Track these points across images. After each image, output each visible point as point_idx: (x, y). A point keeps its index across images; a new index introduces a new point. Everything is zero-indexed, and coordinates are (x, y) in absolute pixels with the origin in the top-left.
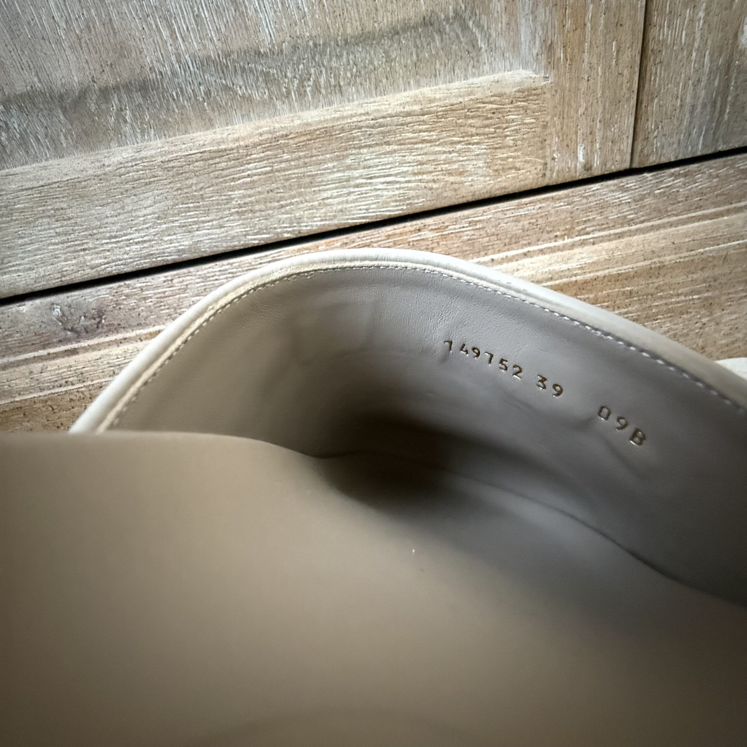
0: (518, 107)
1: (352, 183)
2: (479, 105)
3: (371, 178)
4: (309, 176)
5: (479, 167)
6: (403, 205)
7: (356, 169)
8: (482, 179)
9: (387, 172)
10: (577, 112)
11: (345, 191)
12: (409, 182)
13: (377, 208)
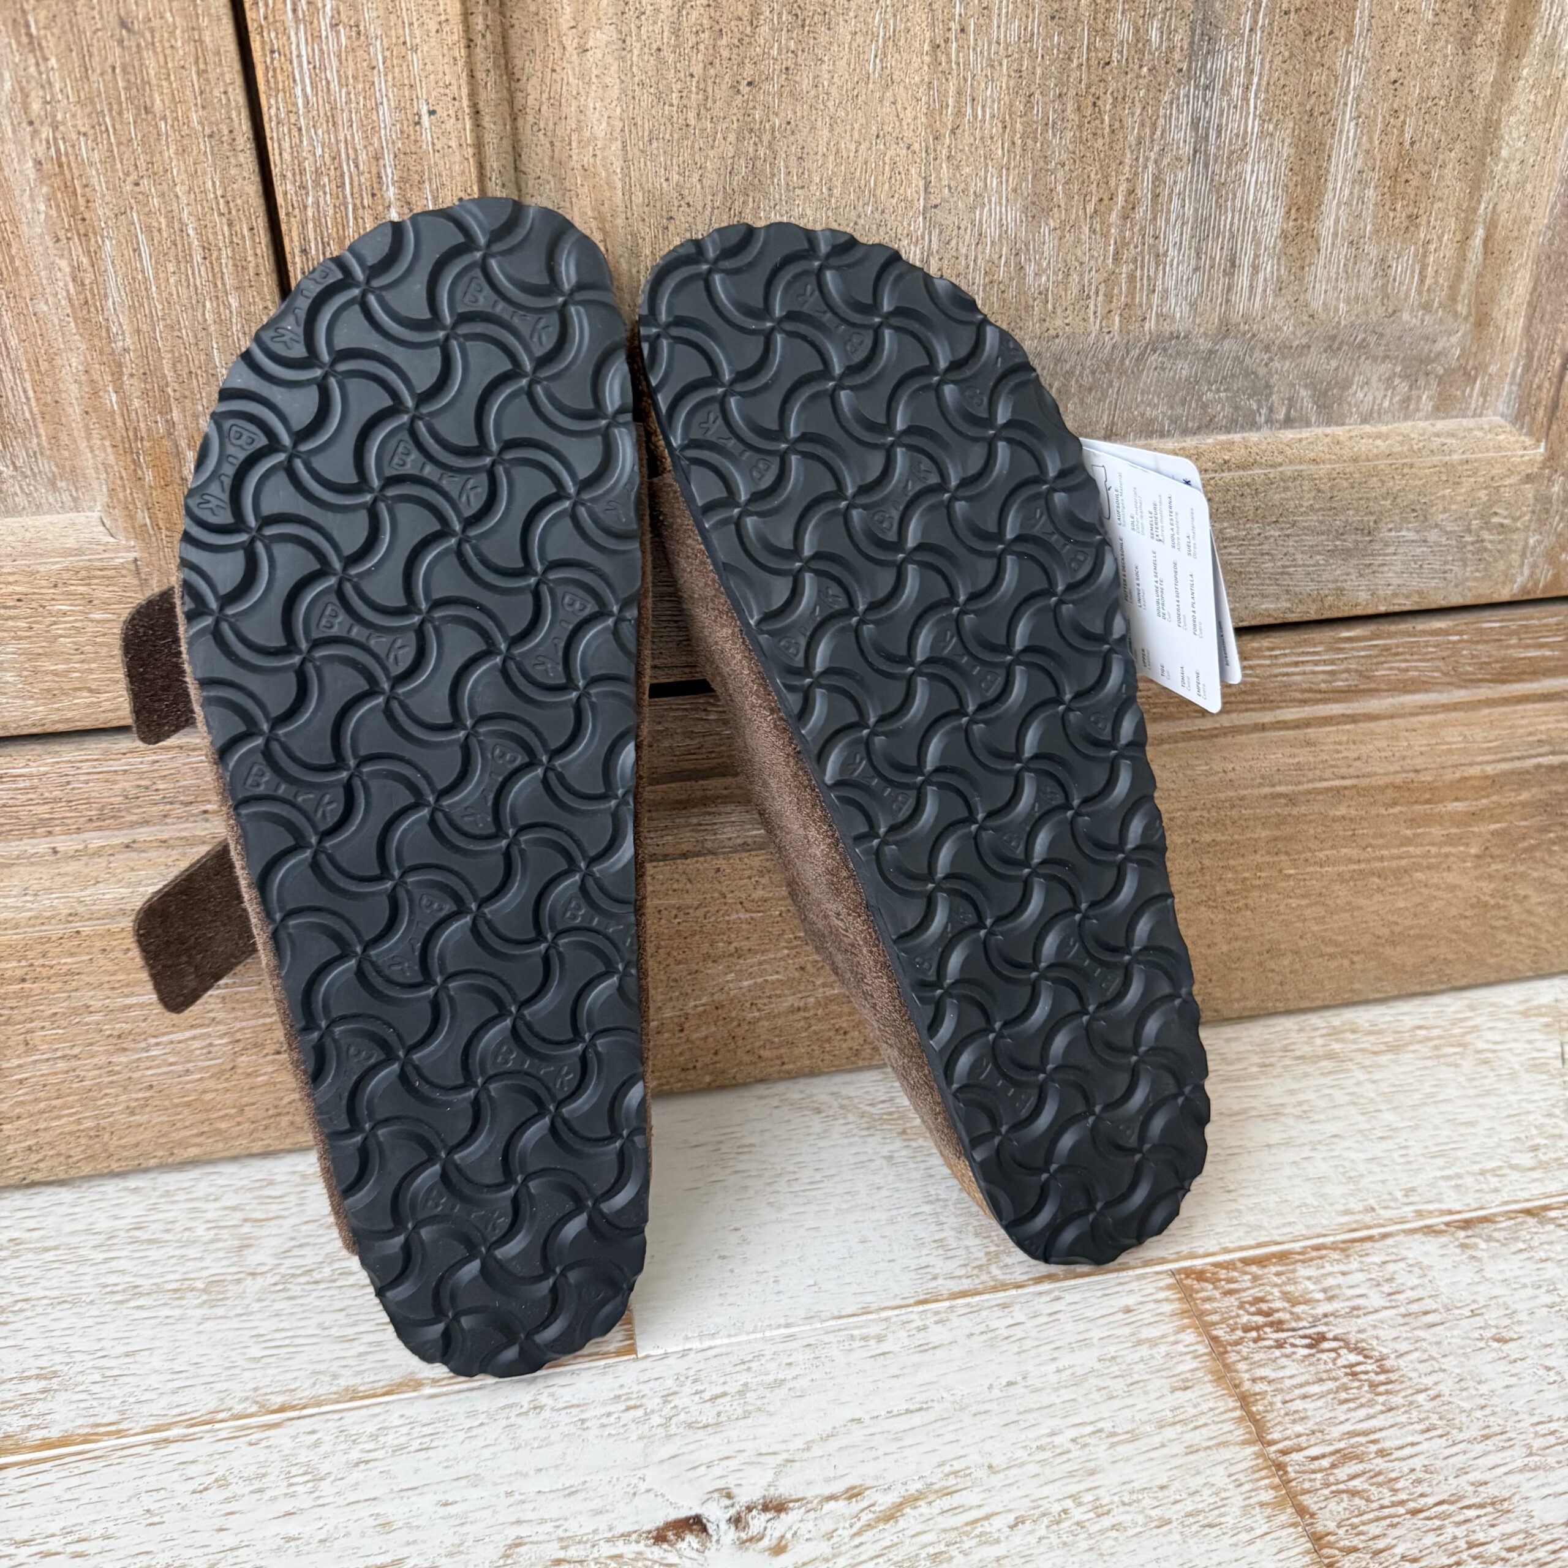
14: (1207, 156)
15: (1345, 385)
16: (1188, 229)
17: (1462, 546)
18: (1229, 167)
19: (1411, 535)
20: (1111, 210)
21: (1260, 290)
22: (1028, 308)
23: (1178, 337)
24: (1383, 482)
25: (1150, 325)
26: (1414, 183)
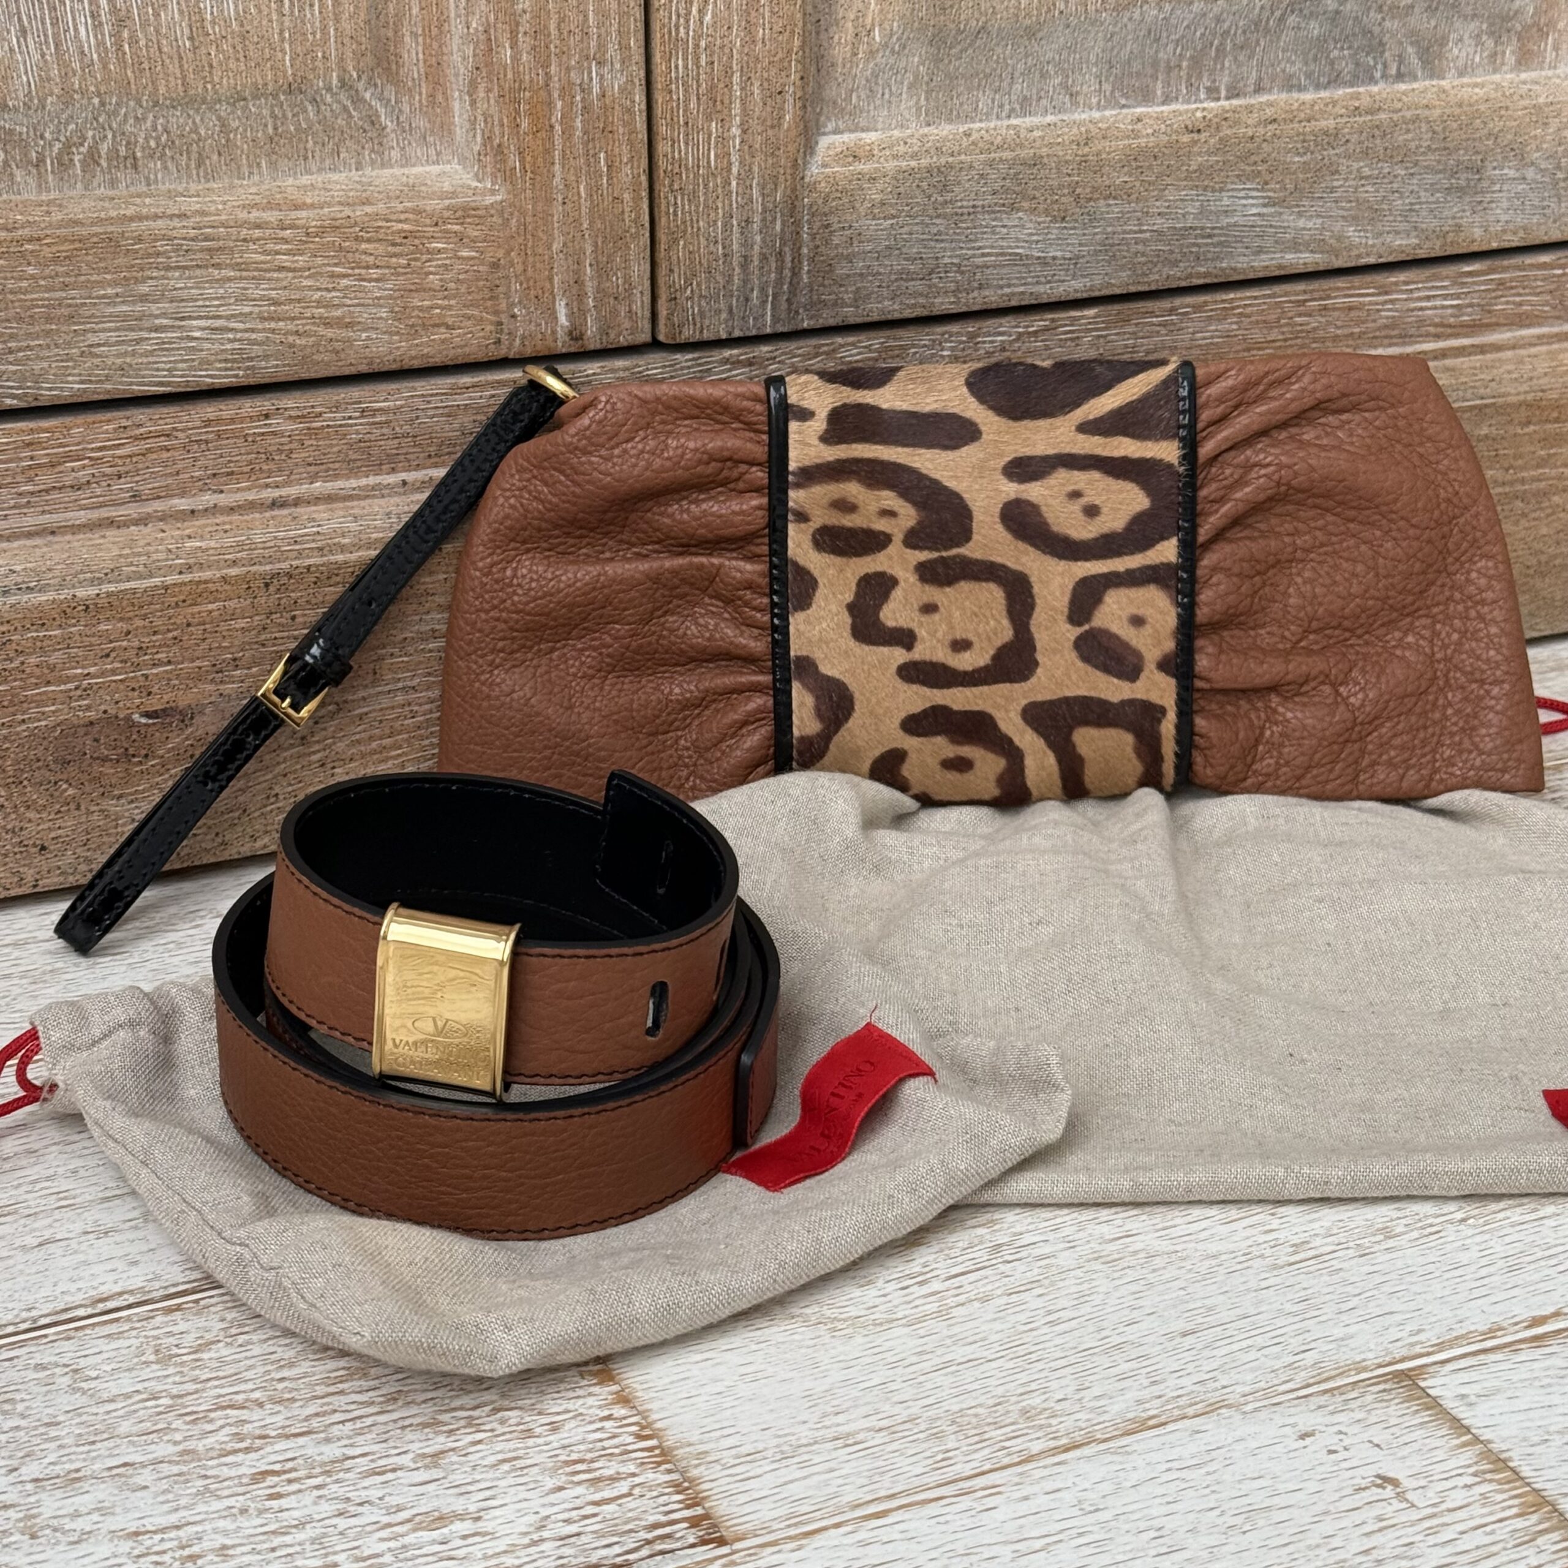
0: (447, 231)
1: (146, 324)
2: (380, 224)
3: (183, 319)
4: (70, 306)
5: (381, 318)
6: (239, 368)
7: (154, 302)
8: (386, 337)
9: (213, 311)
10: (550, 248)
11: (133, 335)
12: (253, 330)
13: (190, 368)
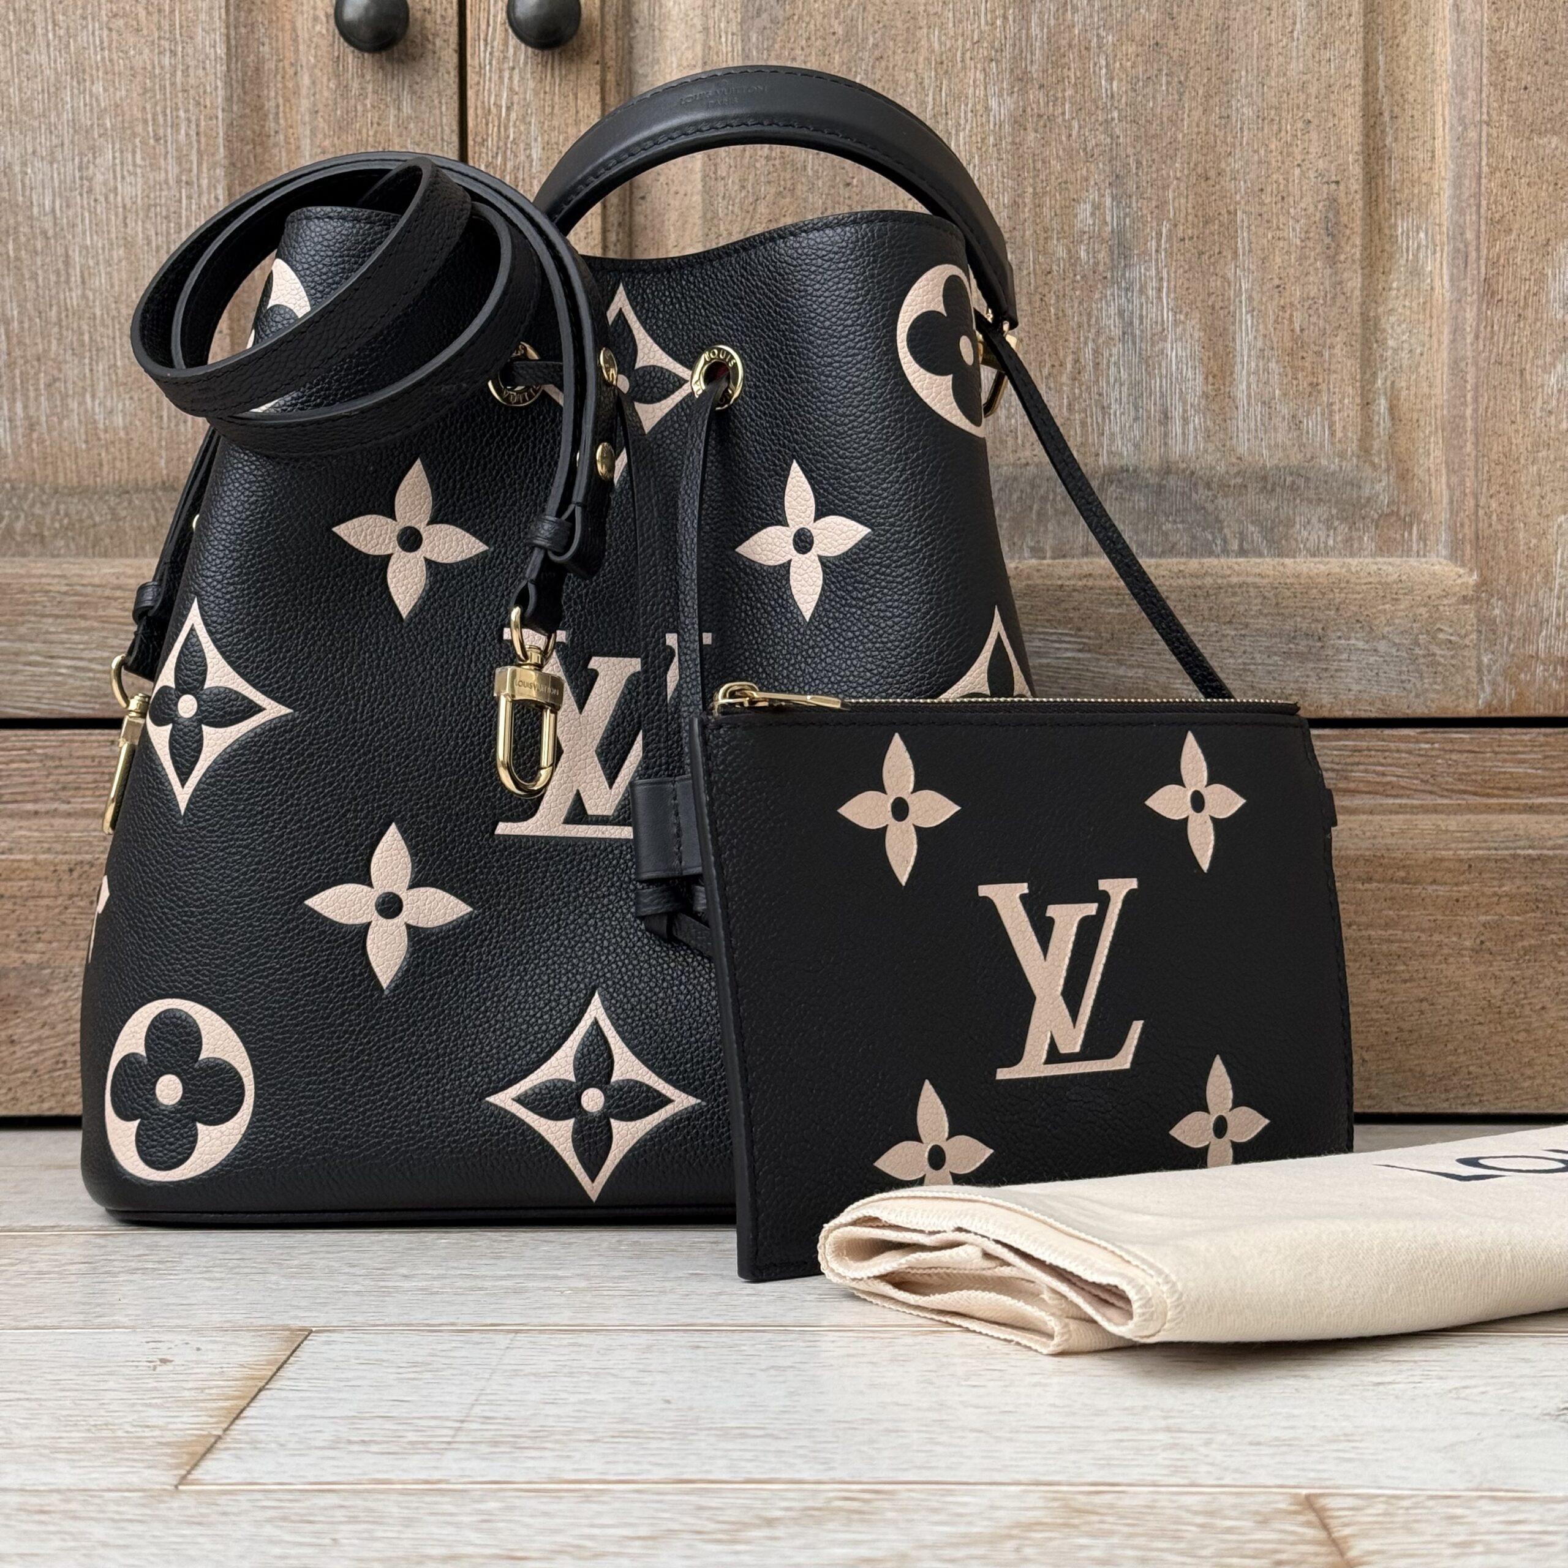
1: (22, 659)
3: (52, 657)
7: (32, 641)
9: (78, 654)
11: (9, 667)
13: (55, 699)
14: (1133, 335)
15: (1290, 523)
16: (1125, 389)
17: (1414, 660)
18: (1152, 345)
19: (1361, 644)
20: (1061, 373)
21: (1191, 437)
22: (1002, 442)
23: (1128, 471)
24: (1324, 594)
25: (1104, 460)
26: (1309, 359)
